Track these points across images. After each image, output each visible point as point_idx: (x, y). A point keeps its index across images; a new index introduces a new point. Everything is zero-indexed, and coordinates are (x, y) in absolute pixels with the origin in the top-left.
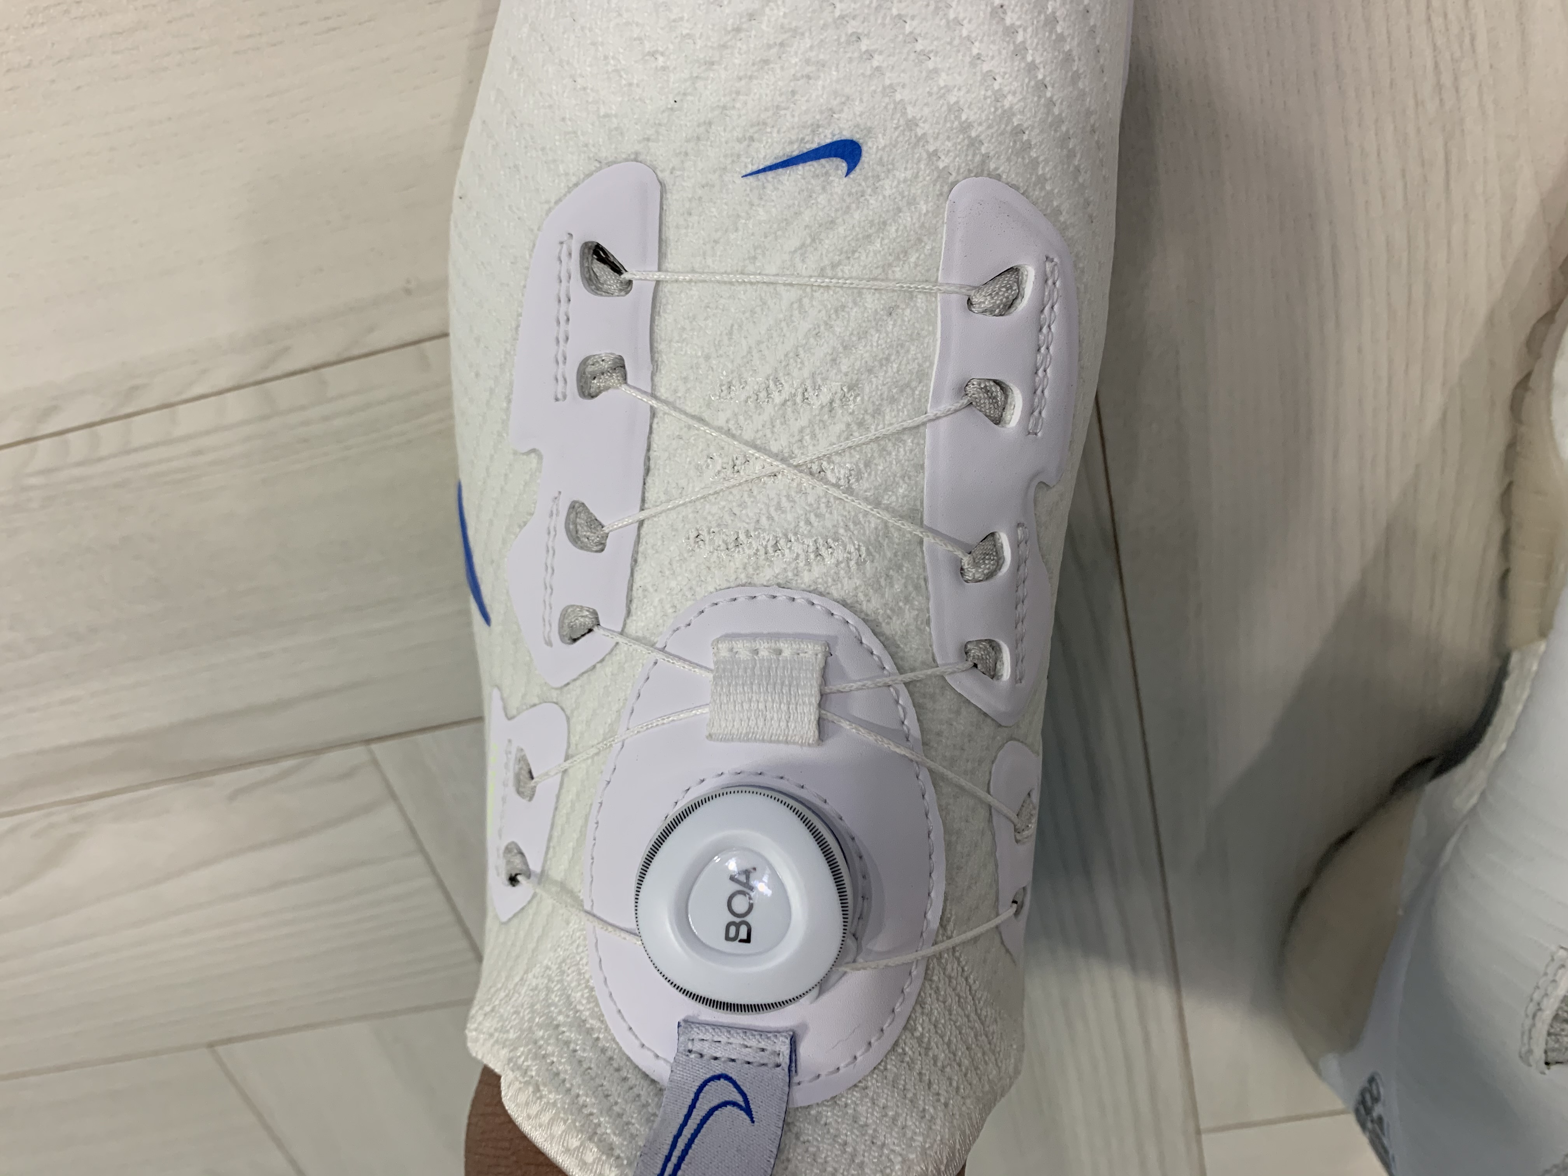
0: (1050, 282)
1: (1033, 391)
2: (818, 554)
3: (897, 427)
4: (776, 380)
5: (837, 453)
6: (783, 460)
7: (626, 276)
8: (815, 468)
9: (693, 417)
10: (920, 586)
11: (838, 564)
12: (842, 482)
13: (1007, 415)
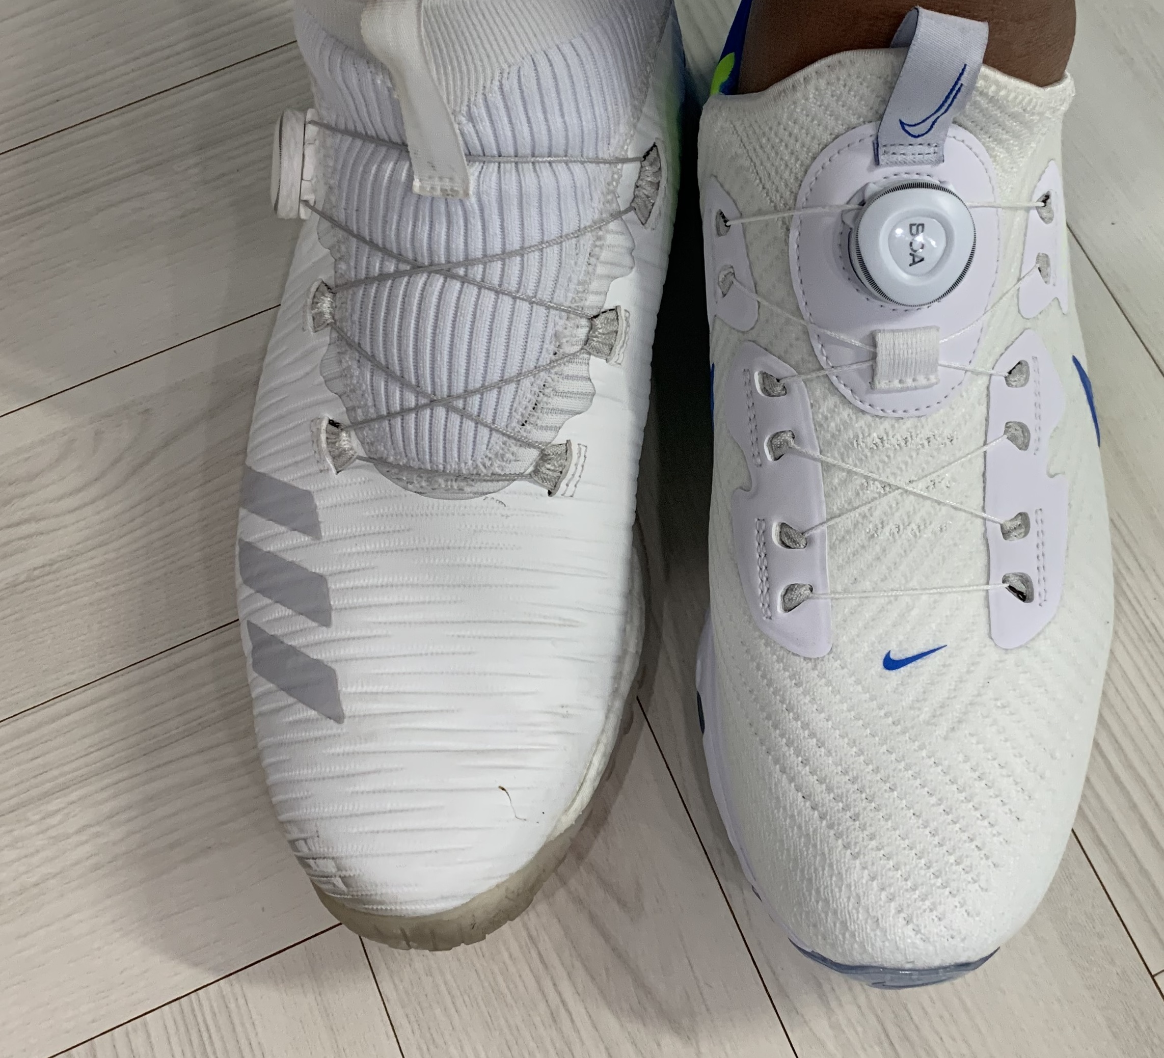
0: (766, 605)
1: (766, 543)
2: (881, 439)
3: (843, 517)
4: (915, 536)
5: (876, 498)
6: (906, 491)
7: (1007, 585)
8: (887, 489)
9: (960, 510)
10: (819, 426)
11: (869, 435)
12: (871, 482)
13: (778, 529)
